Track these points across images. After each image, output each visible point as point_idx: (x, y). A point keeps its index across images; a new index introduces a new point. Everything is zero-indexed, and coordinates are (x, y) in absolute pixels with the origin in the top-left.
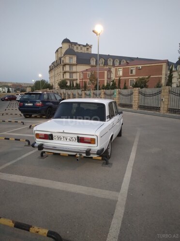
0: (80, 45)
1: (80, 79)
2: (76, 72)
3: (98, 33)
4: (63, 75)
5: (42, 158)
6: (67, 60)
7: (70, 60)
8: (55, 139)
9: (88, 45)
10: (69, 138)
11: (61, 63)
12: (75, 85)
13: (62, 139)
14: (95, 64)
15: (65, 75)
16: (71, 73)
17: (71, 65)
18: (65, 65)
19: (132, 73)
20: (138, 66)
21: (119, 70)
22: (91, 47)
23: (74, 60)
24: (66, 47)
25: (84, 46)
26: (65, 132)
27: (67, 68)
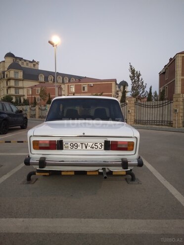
0: (25, 61)
1: (28, 95)
2: (23, 88)
3: (55, 44)
4: (7, 90)
5: (29, 183)
6: (12, 74)
7: (15, 75)
8: (67, 147)
9: (35, 62)
10: (90, 144)
11: (4, 77)
12: (22, 101)
13: (79, 148)
14: (43, 80)
15: (9, 91)
16: (17, 89)
17: (16, 80)
18: (9, 79)
19: (84, 89)
20: (90, 83)
21: (71, 86)
22: (38, 63)
23: (20, 75)
24: (10, 61)
25: (30, 62)
26: (86, 135)
27: (12, 83)
